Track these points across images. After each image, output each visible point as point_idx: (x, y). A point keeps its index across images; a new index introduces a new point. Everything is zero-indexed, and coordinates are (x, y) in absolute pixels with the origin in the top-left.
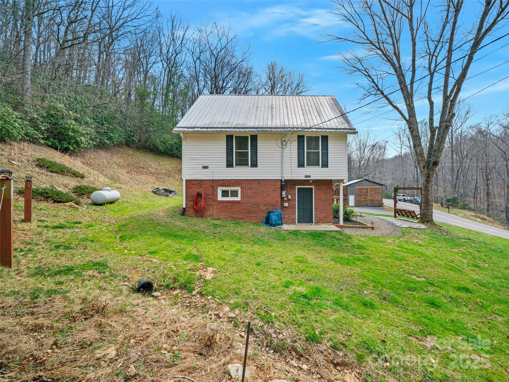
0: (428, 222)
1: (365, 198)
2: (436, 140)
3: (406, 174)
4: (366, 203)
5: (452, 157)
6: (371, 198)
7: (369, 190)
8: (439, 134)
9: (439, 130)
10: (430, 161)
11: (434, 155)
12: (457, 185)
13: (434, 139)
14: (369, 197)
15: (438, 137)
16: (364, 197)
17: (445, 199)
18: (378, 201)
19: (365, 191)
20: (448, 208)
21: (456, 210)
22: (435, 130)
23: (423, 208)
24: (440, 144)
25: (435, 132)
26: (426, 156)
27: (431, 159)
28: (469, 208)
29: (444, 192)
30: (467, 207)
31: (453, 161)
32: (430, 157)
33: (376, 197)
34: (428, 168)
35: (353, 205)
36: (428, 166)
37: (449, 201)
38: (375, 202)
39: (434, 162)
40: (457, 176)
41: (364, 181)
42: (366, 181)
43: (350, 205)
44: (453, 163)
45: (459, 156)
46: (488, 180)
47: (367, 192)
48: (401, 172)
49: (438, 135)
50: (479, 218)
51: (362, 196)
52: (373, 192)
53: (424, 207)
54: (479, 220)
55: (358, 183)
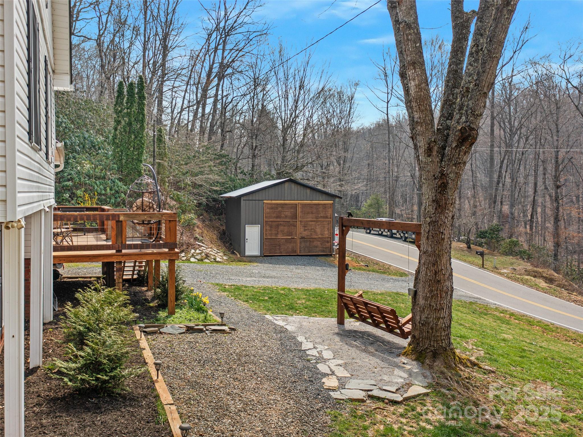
0: (435, 355)
1: (290, 234)
2: (471, 54)
3: (398, 166)
4: (290, 246)
5: (492, 131)
6: (305, 234)
7: (299, 210)
8: (479, 33)
9: (480, 19)
10: (448, 128)
11: (461, 109)
12: (499, 198)
13: (463, 53)
14: (300, 231)
15: (476, 44)
16: (286, 229)
17: (474, 230)
18: (323, 240)
19: (288, 214)
20: (482, 254)
21: (497, 259)
22: (468, 21)
23: (421, 302)
24: (484, 63)
25: (468, 27)
26: (437, 114)
27: (452, 123)
28: (520, 252)
29: (474, 214)
30: (517, 249)
31: (492, 141)
32: (450, 117)
33: (318, 230)
34: (443, 155)
35: (257, 253)
36: (444, 148)
37: (482, 235)
38: (316, 243)
39: (463, 131)
40: (499, 176)
41: (287, 185)
42: (293, 185)
43: (247, 253)
44: (492, 146)
45: (504, 131)
46: (558, 187)
47: (295, 216)
48: (387, 162)
49: (475, 34)
50: (542, 277)
51: (281, 228)
52: (310, 217)
53: (426, 299)
54: (543, 284)
55: (272, 190)
